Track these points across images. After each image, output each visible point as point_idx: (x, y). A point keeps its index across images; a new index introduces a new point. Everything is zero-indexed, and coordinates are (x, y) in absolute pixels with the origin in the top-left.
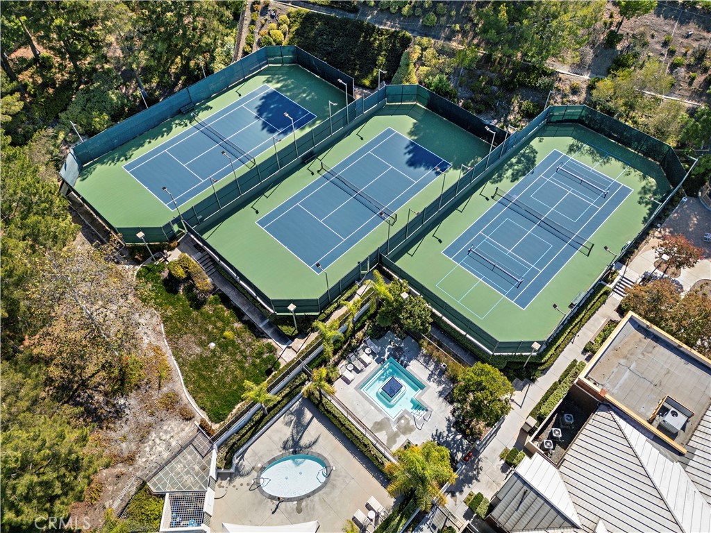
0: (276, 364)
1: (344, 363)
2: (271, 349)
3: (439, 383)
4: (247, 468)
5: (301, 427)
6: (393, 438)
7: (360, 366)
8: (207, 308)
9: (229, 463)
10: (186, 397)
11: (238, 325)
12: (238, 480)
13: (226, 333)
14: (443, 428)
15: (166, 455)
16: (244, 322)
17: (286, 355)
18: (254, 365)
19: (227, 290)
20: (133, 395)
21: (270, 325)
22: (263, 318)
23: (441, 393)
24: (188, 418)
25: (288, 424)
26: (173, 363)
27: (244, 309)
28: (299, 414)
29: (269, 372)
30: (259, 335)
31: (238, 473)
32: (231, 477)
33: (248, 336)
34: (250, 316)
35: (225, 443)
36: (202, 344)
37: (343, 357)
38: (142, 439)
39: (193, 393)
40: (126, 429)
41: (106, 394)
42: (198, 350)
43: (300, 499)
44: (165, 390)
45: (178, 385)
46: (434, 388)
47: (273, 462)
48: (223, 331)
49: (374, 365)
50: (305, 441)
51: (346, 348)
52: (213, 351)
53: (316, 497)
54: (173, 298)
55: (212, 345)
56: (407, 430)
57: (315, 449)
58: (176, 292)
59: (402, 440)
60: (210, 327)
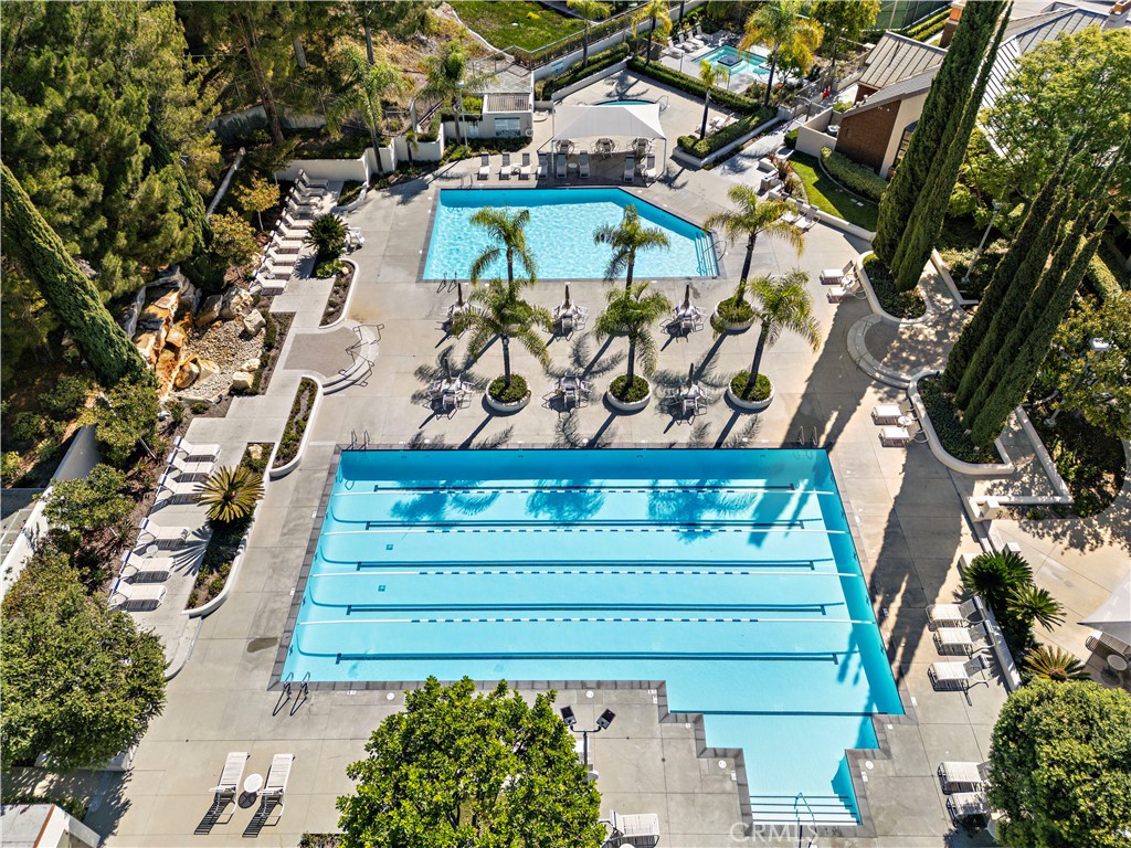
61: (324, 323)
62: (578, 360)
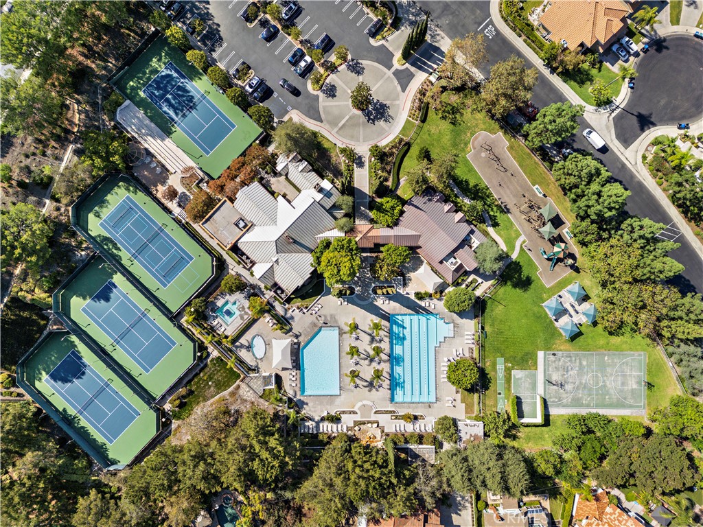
0: (219, 358)
1: (217, 331)
2: (212, 360)
3: (226, 295)
4: (256, 363)
5: (242, 346)
6: (246, 313)
7: (219, 325)
8: (193, 388)
9: (254, 370)
10: (231, 389)
11: (201, 375)
12: (259, 366)
13: (205, 379)
14: (243, 295)
15: (251, 392)
16: (200, 372)
17: (215, 354)
18: (218, 366)
19: (185, 382)
20: (230, 408)
21: (202, 362)
22: (199, 365)
23: (230, 295)
24: (239, 387)
25: (240, 351)
26: (217, 397)
27: (194, 373)
28: (237, 347)
29: (222, 360)
30: (206, 365)
31: (257, 366)
32: (258, 368)
33: (207, 370)
34: (197, 371)
35: (247, 372)
36: (210, 387)
37: (215, 332)
38: (246, 401)
39: (230, 386)
40: (242, 407)
41: (230, 417)
42: (212, 388)
43: (266, 345)
44: (228, 398)
45: (226, 393)
46: (228, 297)
47: (254, 355)
48: (204, 380)
49: (218, 319)
50: (247, 344)
51: (211, 331)
52: (213, 382)
53: (265, 339)
54: (189, 403)
55: (210, 383)
56: (243, 308)
57: (250, 340)
58: (186, 402)
59: (247, 310)
60: (202, 385)
61: (357, 413)
62: (366, 359)
